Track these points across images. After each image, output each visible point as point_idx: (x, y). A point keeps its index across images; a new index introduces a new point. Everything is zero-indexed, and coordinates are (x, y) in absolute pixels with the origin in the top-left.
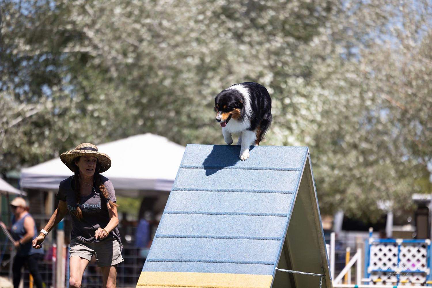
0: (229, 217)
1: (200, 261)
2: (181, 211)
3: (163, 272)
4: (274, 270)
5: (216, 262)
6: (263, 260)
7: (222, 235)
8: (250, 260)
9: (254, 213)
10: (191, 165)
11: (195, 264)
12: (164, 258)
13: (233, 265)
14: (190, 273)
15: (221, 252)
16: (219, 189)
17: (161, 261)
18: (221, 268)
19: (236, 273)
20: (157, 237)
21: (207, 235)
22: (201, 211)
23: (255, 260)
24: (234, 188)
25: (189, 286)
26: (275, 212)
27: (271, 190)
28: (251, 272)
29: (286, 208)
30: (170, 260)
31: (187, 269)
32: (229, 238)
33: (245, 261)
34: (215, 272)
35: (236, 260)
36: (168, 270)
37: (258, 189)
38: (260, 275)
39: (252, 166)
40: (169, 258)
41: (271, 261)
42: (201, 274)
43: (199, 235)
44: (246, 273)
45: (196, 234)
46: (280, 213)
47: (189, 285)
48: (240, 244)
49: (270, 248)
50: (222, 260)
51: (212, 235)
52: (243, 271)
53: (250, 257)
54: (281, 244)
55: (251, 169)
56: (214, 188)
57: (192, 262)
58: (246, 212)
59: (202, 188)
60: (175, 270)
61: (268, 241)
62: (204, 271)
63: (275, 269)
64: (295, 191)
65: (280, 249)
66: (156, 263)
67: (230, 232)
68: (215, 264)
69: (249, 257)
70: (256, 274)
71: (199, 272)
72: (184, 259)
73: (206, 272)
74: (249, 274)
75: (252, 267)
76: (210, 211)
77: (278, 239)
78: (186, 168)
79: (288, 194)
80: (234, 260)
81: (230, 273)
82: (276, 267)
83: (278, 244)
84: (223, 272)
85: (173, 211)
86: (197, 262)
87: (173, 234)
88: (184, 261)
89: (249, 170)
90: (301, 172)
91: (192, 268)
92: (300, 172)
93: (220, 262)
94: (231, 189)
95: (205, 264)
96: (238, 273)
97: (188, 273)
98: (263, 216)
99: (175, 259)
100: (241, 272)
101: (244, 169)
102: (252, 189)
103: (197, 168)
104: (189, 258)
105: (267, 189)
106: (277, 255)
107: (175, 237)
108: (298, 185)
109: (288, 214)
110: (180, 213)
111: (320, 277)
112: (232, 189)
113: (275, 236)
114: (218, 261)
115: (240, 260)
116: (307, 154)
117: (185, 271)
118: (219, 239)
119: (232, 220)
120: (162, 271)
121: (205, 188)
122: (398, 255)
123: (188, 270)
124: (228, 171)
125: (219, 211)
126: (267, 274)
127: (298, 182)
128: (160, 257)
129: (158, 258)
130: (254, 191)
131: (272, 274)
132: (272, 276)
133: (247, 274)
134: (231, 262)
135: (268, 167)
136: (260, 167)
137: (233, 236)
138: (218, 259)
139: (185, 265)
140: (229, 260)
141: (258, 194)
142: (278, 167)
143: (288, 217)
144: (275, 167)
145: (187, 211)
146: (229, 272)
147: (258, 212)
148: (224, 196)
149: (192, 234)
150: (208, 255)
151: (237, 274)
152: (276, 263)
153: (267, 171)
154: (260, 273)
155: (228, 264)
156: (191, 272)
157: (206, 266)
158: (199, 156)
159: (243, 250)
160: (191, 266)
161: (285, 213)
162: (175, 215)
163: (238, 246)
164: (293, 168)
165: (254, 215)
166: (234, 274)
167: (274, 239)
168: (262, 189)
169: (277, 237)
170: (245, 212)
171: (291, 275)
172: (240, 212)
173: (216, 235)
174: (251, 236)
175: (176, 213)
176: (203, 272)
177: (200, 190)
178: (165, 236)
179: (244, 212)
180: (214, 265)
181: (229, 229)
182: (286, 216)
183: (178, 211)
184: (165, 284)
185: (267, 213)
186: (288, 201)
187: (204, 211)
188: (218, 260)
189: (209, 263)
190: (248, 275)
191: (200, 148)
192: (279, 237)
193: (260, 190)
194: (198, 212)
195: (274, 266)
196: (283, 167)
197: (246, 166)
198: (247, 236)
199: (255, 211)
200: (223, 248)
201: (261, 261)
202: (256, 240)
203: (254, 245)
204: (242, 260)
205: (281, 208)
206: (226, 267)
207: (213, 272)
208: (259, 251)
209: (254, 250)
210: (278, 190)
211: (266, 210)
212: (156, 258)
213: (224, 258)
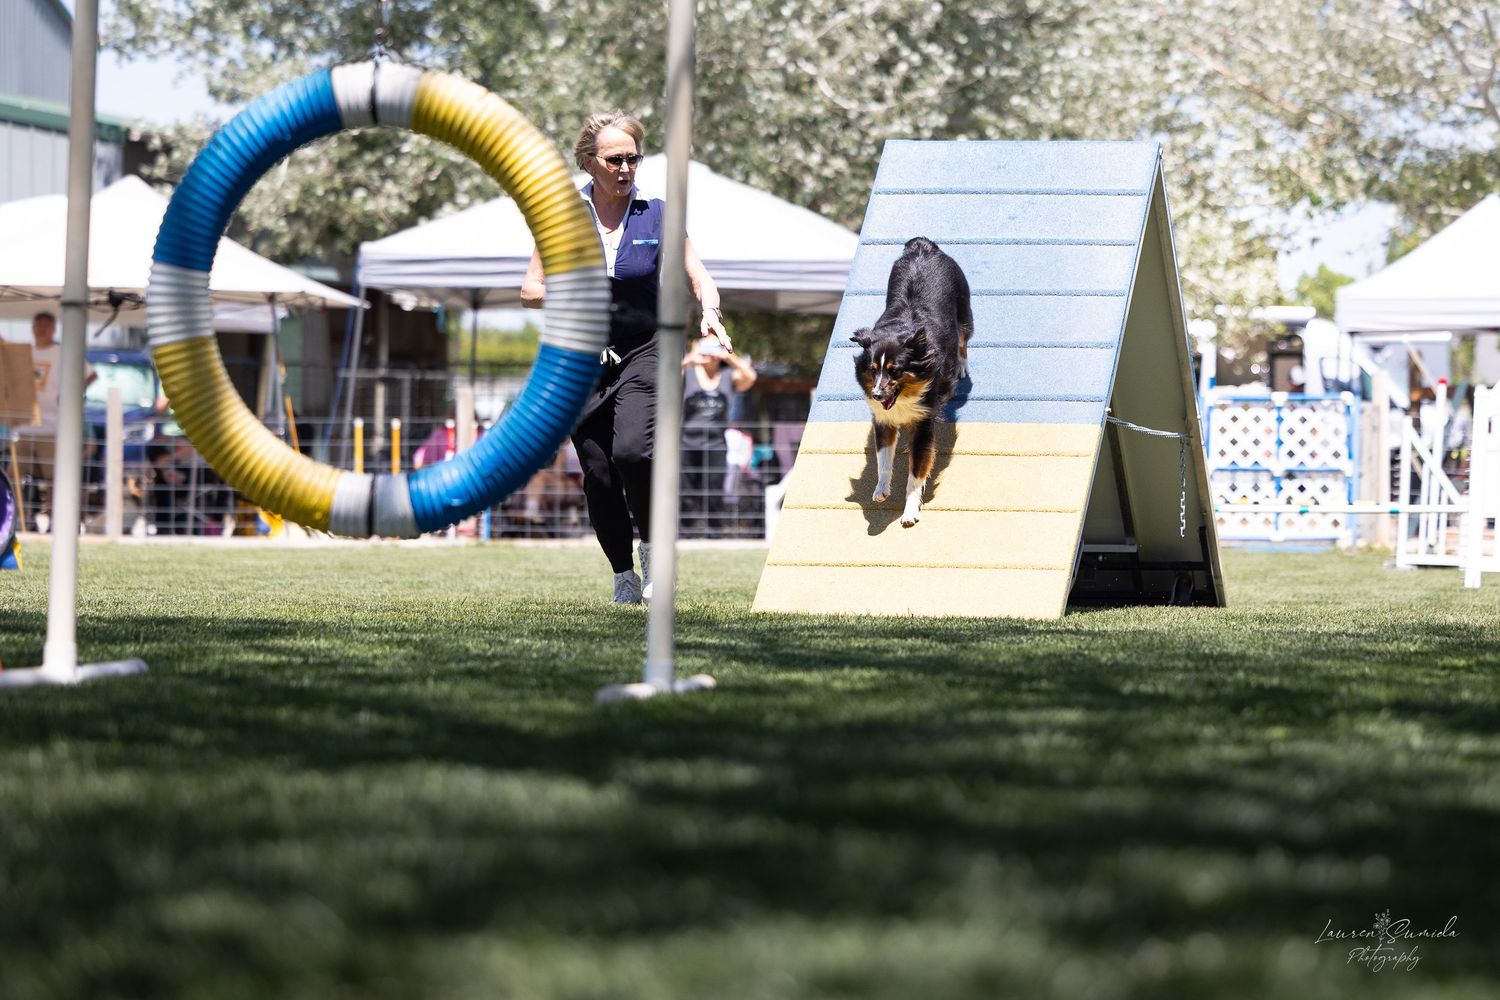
0: (995, 301)
3: (856, 422)
4: (1102, 414)
5: (972, 400)
6: (1077, 392)
7: (982, 341)
8: (1049, 394)
9: (1050, 289)
10: (900, 187)
13: (1011, 404)
15: (982, 376)
16: (966, 238)
17: (847, 400)
18: (984, 411)
19: (1018, 421)
20: (836, 347)
23: (1061, 393)
24: (999, 237)
26: (1096, 287)
27: (1083, 237)
28: (1053, 419)
29: (1119, 279)
32: (996, 346)
33: (1036, 394)
34: (973, 421)
35: (1017, 393)
37: (1054, 237)
38: (1073, 425)
39: (1036, 187)
41: (1093, 394)
44: (1041, 421)
46: (1108, 288)
48: (1023, 358)
49: (1091, 367)
50: (985, 394)
52: (1035, 417)
53: (1048, 387)
54: (1115, 355)
55: (1035, 193)
58: (1032, 289)
61: (1086, 350)
63: (1104, 412)
64: (1138, 240)
65: (1115, 366)
66: (836, 403)
68: (971, 403)
69: (1046, 387)
70: (1064, 421)
73: (950, 422)
74: (1048, 423)
75: (1053, 407)
77: (1108, 346)
78: (887, 193)
79: (1121, 248)
80: (1012, 393)
81: (1004, 422)
82: (1108, 407)
83: (1109, 356)
85: (865, 289)
89: (1030, 196)
90: (1149, 198)
92: (1147, 197)
93: (981, 399)
94: (992, 237)
96: (1024, 422)
98: (1070, 297)
100: (1031, 420)
101: (1020, 193)
102: (1041, 238)
103: (913, 193)
105: (1075, 237)
106: (1108, 381)
108: (1143, 226)
109: (1127, 291)
112: (996, 237)
113: (1100, 339)
114: (977, 396)
115: (1025, 394)
116: (1158, 159)
119: (1002, 307)
124: (984, 199)
126: (1087, 422)
127: (1142, 221)
128: (846, 391)
129: (841, 393)
130: (1047, 243)
131: (1101, 422)
132: (1099, 426)
133: (1044, 422)
134: (1006, 398)
135: (1074, 188)
136: (1055, 187)
137: (1007, 340)
138: (977, 392)
140: (1001, 393)
141: (1056, 248)
142: (1097, 187)
144: (1089, 188)
146: (1002, 421)
147: (1057, 288)
148: (977, 254)
151: (1021, 424)
152: (1107, 398)
153: (1072, 197)
154: (1073, 420)
155: (999, 402)
158: (914, 166)
159: (1031, 370)
161: (1118, 288)
162: (872, 298)
163: (1020, 363)
164: (1130, 188)
165: (1049, 294)
166: (1013, 424)
167: (1099, 346)
168: (1064, 237)
169: (1104, 341)
170: (1029, 289)
172: (1018, 288)
174: (1047, 341)
175: (874, 293)
179: (1025, 288)
181: (996, 326)
182: (1125, 295)
183: (877, 288)
184: (862, 448)
185: (1079, 288)
186: (1126, 263)
188: (977, 394)
189: (957, 402)
190: (1044, 426)
191: (916, 148)
192: (1108, 340)
193: (1060, 238)
195: (1104, 403)
196: (1105, 188)
197: (1023, 187)
198: (1038, 341)
199: (1050, 286)
200: (985, 368)
201: (1072, 393)
202: (1058, 348)
203: (1055, 361)
204: (1030, 393)
205: (1110, 278)
206: (995, 409)
207: (969, 421)
208: (1066, 372)
209: (1056, 371)
210: (1100, 238)
211: (1077, 283)
212: (836, 393)
213: (990, 389)
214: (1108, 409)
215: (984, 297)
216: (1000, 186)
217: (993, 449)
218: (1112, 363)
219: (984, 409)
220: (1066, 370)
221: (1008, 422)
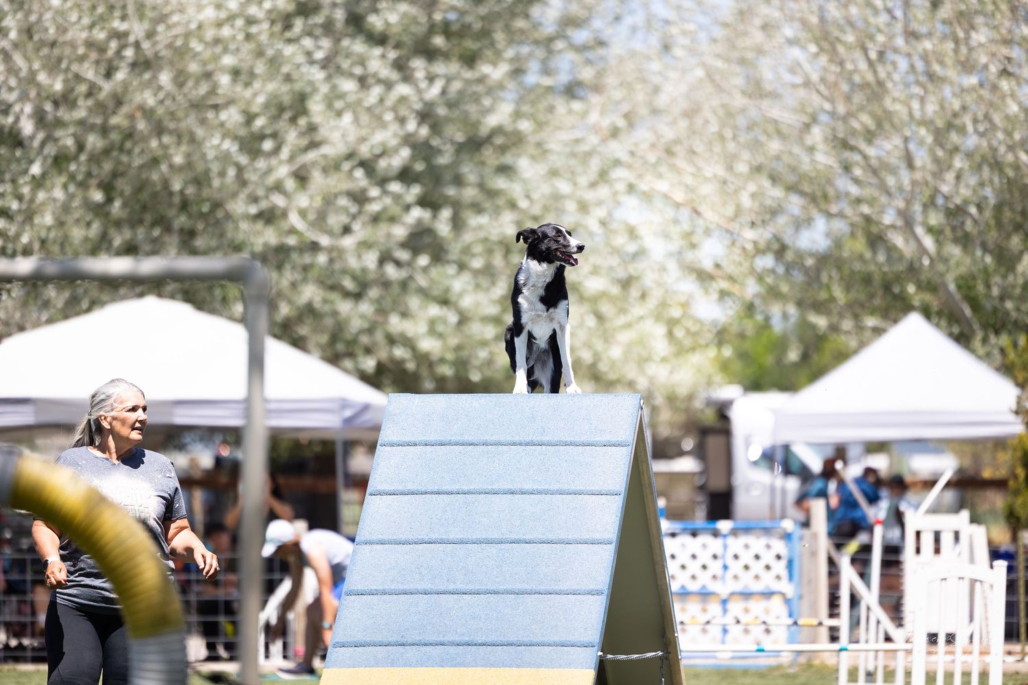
0: (493, 549)
1: (443, 644)
2: (390, 537)
3: (369, 668)
4: (595, 658)
5: (476, 645)
6: (571, 639)
7: (483, 587)
8: (546, 639)
9: (544, 537)
10: (403, 439)
11: (433, 650)
12: (368, 640)
13: (511, 650)
14: (425, 669)
15: (484, 622)
16: (465, 488)
17: (361, 646)
18: (487, 656)
19: (518, 666)
20: (349, 594)
21: (451, 587)
22: (434, 536)
23: (556, 639)
24: (496, 487)
26: (586, 536)
27: (573, 488)
28: (550, 664)
29: (608, 527)
30: (381, 644)
31: (417, 661)
32: (496, 593)
33: (535, 640)
34: (476, 666)
35: (516, 639)
36: (377, 665)
37: (546, 487)
38: (569, 670)
39: (528, 439)
40: (378, 638)
41: (587, 639)
42: (447, 670)
43: (433, 587)
44: (539, 666)
45: (428, 587)
46: (597, 536)
48: (520, 604)
49: (583, 613)
50: (487, 640)
51: (461, 587)
52: (533, 662)
53: (544, 633)
54: (605, 602)
55: (527, 444)
56: (455, 487)
57: (425, 645)
58: (528, 537)
59: (430, 489)
60: (393, 664)
61: (579, 597)
62: (453, 662)
63: (596, 655)
64: (622, 490)
65: (605, 612)
66: (350, 649)
67: (498, 580)
68: (474, 648)
70: (560, 666)
71: (442, 666)
72: (410, 641)
73: (456, 666)
74: (545, 668)
75: (550, 653)
76: (452, 537)
77: (599, 593)
78: (392, 444)
79: (608, 497)
80: (512, 639)
81: (505, 667)
82: (600, 650)
83: (599, 603)
84: (492, 666)
85: (374, 537)
86: (437, 645)
87: (381, 588)
88: (410, 645)
89: (524, 447)
90: (632, 450)
91: (428, 659)
92: (629, 448)
93: (484, 645)
94: (490, 487)
95: (452, 650)
96: (523, 667)
97: (420, 670)
98: (562, 545)
99: (390, 639)
100: (530, 665)
101: (514, 444)
102: (535, 488)
103: (415, 445)
104: (418, 638)
105: (566, 487)
106: (600, 627)
107: (384, 593)
108: (628, 476)
109: (615, 539)
110: (390, 542)
112: (493, 487)
113: (591, 587)
114: (480, 642)
115: (524, 640)
116: (640, 410)
117: (413, 665)
118: (475, 596)
119: (500, 555)
120: (366, 667)
121: (436, 488)
122: (723, 556)
123: (420, 663)
124: (481, 451)
125: (469, 537)
126: (581, 667)
127: (627, 470)
128: (359, 637)
129: (355, 640)
130: (540, 493)
131: (593, 666)
132: (592, 670)
133: (541, 667)
134: (506, 644)
135: (563, 439)
136: (546, 439)
137: (505, 588)
138: (480, 638)
139: (411, 652)
140: (502, 639)
141: (548, 498)
142: (584, 439)
143: (614, 544)
144: (578, 439)
145: (403, 537)
146: (504, 666)
147: (551, 537)
148: (476, 504)
149: (420, 587)
150: (458, 631)
151: (520, 668)
152: (599, 643)
153: (561, 449)
154: (569, 665)
155: (500, 648)
156: (426, 666)
157: (456, 654)
158: (415, 418)
159: (528, 616)
160: (424, 655)
161: (607, 536)
162: (380, 547)
163: (518, 609)
164: (616, 440)
165: (543, 542)
166: (514, 669)
167: (590, 593)
168: (556, 487)
169: (595, 589)
170: (524, 537)
172: (514, 536)
173: (470, 587)
174: (542, 588)
175: (382, 543)
176: (451, 666)
177: (426, 493)
178: (363, 593)
179: (521, 537)
180: (471, 650)
181: (495, 573)
182: (610, 543)
183: (385, 537)
185: (570, 537)
186: (611, 511)
187: (440, 537)
188: (480, 640)
189: (461, 647)
190: (542, 670)
191: (417, 401)
192: (599, 587)
193: (551, 488)
194: (426, 538)
195: (595, 648)
196: (592, 439)
197: (516, 439)
198: (534, 587)
199: (544, 534)
200: (487, 615)
201: (567, 639)
202: (553, 596)
203: (550, 607)
204: (529, 639)
205: (599, 526)
206: (497, 655)
207: (472, 666)
208: (561, 618)
209: (551, 617)
210: (588, 488)
211: (568, 531)
212: (349, 640)
213: (492, 635)
214: (600, 653)
215: (484, 545)
216: (496, 438)
218: (603, 609)
219: (486, 654)
220: (560, 616)
221: (510, 667)
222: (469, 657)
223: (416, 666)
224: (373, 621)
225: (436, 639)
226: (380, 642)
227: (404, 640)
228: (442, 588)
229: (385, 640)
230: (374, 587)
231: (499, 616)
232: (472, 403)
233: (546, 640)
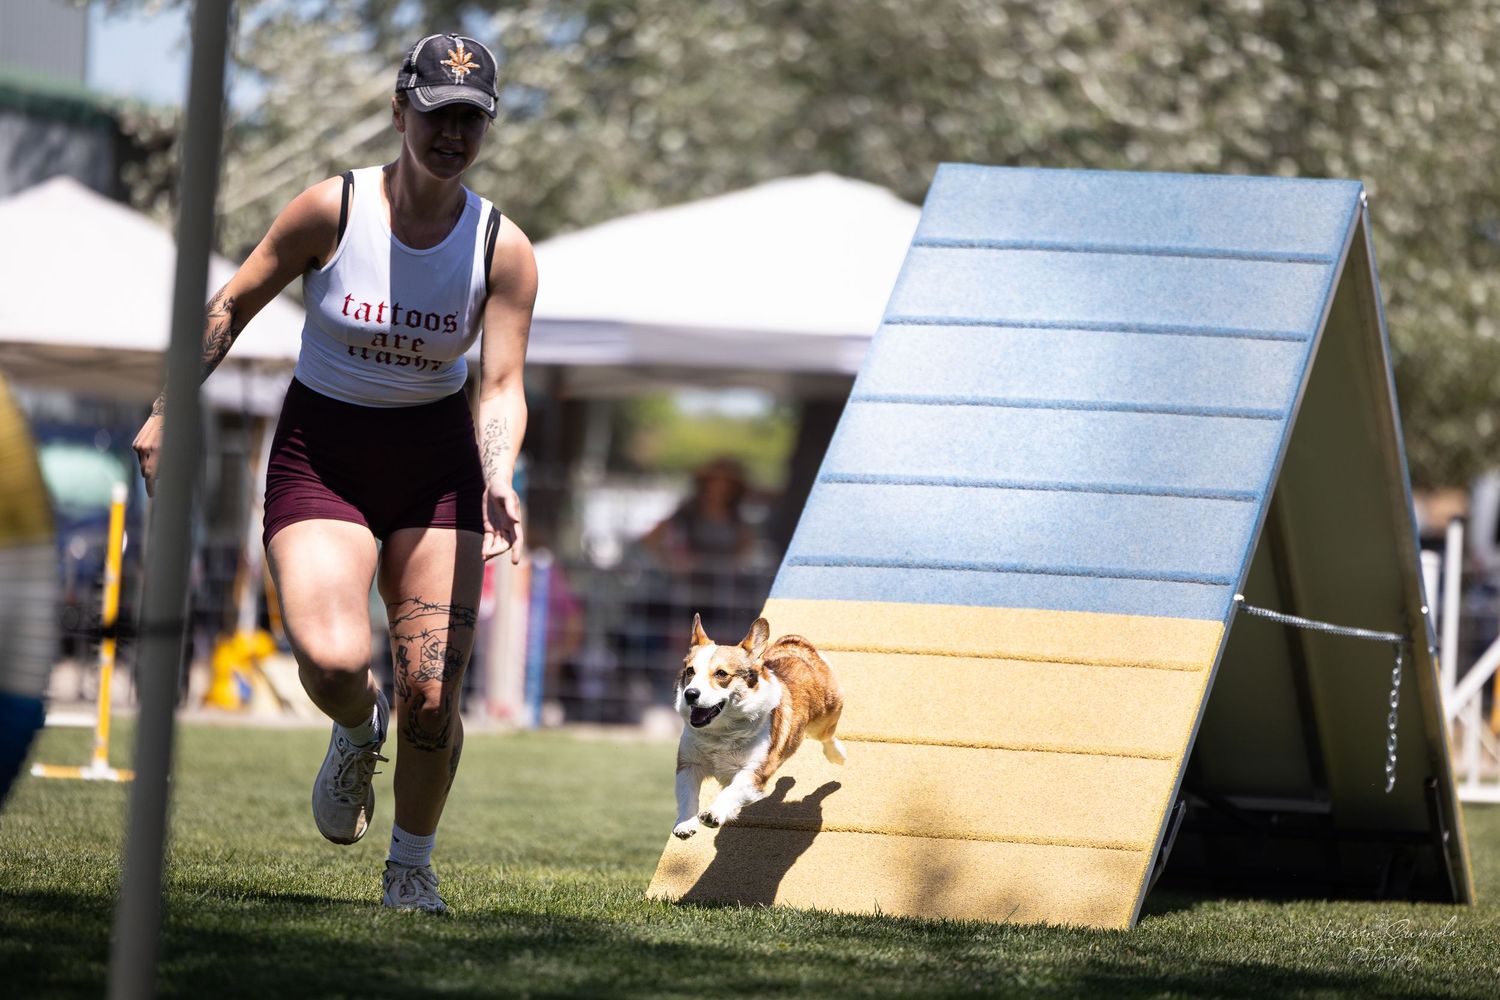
0: (1080, 418)
1: (973, 568)
3: (843, 602)
4: (1228, 603)
5: (1028, 572)
6: (1191, 569)
7: (1053, 479)
8: (1148, 568)
9: (1167, 403)
10: (953, 237)
11: (956, 576)
12: (848, 555)
13: (1088, 583)
14: (938, 606)
15: (1048, 536)
16: (1046, 319)
17: (835, 565)
18: (1045, 591)
19: (1095, 610)
20: (827, 480)
21: (1001, 476)
22: (983, 394)
23: (1167, 568)
24: (1097, 318)
25: (933, 650)
26: (1239, 404)
27: (1228, 325)
28: (1149, 609)
29: (1278, 392)
30: (869, 562)
31: (927, 594)
32: (1075, 489)
33: (1129, 568)
34: (1025, 606)
35: (1098, 566)
36: (858, 596)
37: (1183, 323)
38: (1181, 619)
39: (1162, 244)
40: (867, 553)
41: (1219, 571)
42: (975, 610)
43: (970, 475)
44: (1130, 611)
45: (961, 474)
46: (1258, 405)
47: (932, 647)
48: (1113, 510)
49: (1218, 529)
50: (1048, 565)
51: (1016, 476)
52: (1122, 605)
53: (1148, 558)
54: (1257, 513)
55: (1160, 252)
56: (1028, 317)
57: (944, 568)
58: (1141, 401)
59: (986, 317)
60: (885, 596)
61: (1214, 503)
62: (987, 599)
63: (1232, 599)
64: (1312, 333)
65: (1255, 530)
66: (818, 569)
67: (1080, 468)
68: (1025, 577)
69: (1145, 558)
70: (1166, 614)
71: (968, 604)
72: (918, 560)
73: (990, 605)
74: (1142, 614)
75: (1153, 590)
76: (1013, 395)
77: (1247, 497)
78: (932, 244)
79: (1285, 343)
80: (1092, 565)
81: (1074, 609)
82: (1239, 592)
83: (1248, 514)
84: (1052, 607)
85: (882, 392)
86: (963, 568)
87: (883, 472)
88: (918, 567)
89: (1153, 258)
90: (1336, 269)
91: (945, 590)
92: (1333, 266)
93: (1042, 572)
94: (1088, 318)
95: (988, 578)
96: (1104, 611)
97: (929, 608)
98: (1196, 418)
99: (886, 556)
100: (1114, 608)
101: (1136, 251)
102: (1163, 323)
103: (972, 246)
104: (933, 557)
105: (1215, 324)
106: (1243, 552)
107: (887, 481)
108: (1322, 311)
109: (1287, 412)
110: (908, 400)
111: (1394, 644)
112: (1094, 319)
113: (1238, 487)
114: (1035, 567)
115: (1112, 567)
116: (1358, 208)
117: (918, 599)
118: (1039, 492)
119: (1090, 428)
120: (839, 599)
121: (996, 317)
123: (931, 598)
124: (1080, 260)
125: (1042, 397)
126: (1204, 617)
127: (1322, 301)
128: (835, 551)
129: (827, 554)
130: (1170, 331)
131: (1223, 616)
132: (1221, 623)
133: (1135, 613)
134: (1079, 572)
135: (1221, 247)
136: (1192, 245)
137: (1090, 481)
138: (1037, 561)
139: (918, 578)
140: (1074, 564)
141: (1183, 340)
142: (1256, 248)
143: (1284, 420)
144: (1245, 249)
145: (931, 393)
146: (1072, 608)
147: (1180, 402)
148: (1061, 344)
149: (948, 474)
150: (1003, 548)
151: (1099, 614)
152: (1237, 579)
153: (1217, 262)
154: (1182, 613)
155: (1069, 579)
156: (940, 603)
157: (993, 586)
158: (978, 204)
159: (1124, 530)
160: (940, 583)
161: (1274, 406)
162: (890, 406)
163: (1108, 517)
164: (1309, 252)
165: (1166, 411)
166: (1088, 614)
167: (1234, 497)
168: (1198, 323)
169: (1243, 490)
170: (1134, 401)
171: (1293, 631)
172: (1117, 399)
173: (1032, 478)
174: (1154, 485)
175: (894, 400)
176: (983, 604)
177: (979, 323)
178: (853, 479)
179: (1129, 400)
180: (1019, 580)
181: (1077, 457)
182: (1278, 418)
183: (901, 391)
184: (849, 644)
185: (1213, 405)
186: (1287, 367)
187: (993, 396)
188: (1037, 563)
189: (1004, 575)
190: (1136, 618)
192: (1251, 488)
193: (1191, 325)
194: (969, 396)
195: (1230, 588)
196: (1271, 249)
197: (1143, 243)
198: (1140, 483)
199: (1168, 399)
200: (1054, 524)
201: (1184, 570)
202: (1170, 499)
203: (1163, 517)
204: (1119, 566)
205: (1263, 390)
206: (1062, 589)
207: (1019, 606)
208: (1179, 535)
209: (1163, 533)
210: (1253, 328)
211: (1209, 396)
212: (818, 554)
213: (1058, 557)
214: (1239, 597)
215: (1064, 412)
216: (1108, 241)
217: (1049, 653)
218: (1251, 526)
219: (1044, 588)
220: (1177, 532)
221: (1080, 610)
222: (1014, 591)
223: (924, 601)
224: (862, 526)
225: (964, 560)
226: (868, 559)
227: (908, 559)
228: (985, 477)
229: (876, 557)
230: (871, 471)
231: (1074, 528)
232: (1075, 184)
233: (1148, 570)
